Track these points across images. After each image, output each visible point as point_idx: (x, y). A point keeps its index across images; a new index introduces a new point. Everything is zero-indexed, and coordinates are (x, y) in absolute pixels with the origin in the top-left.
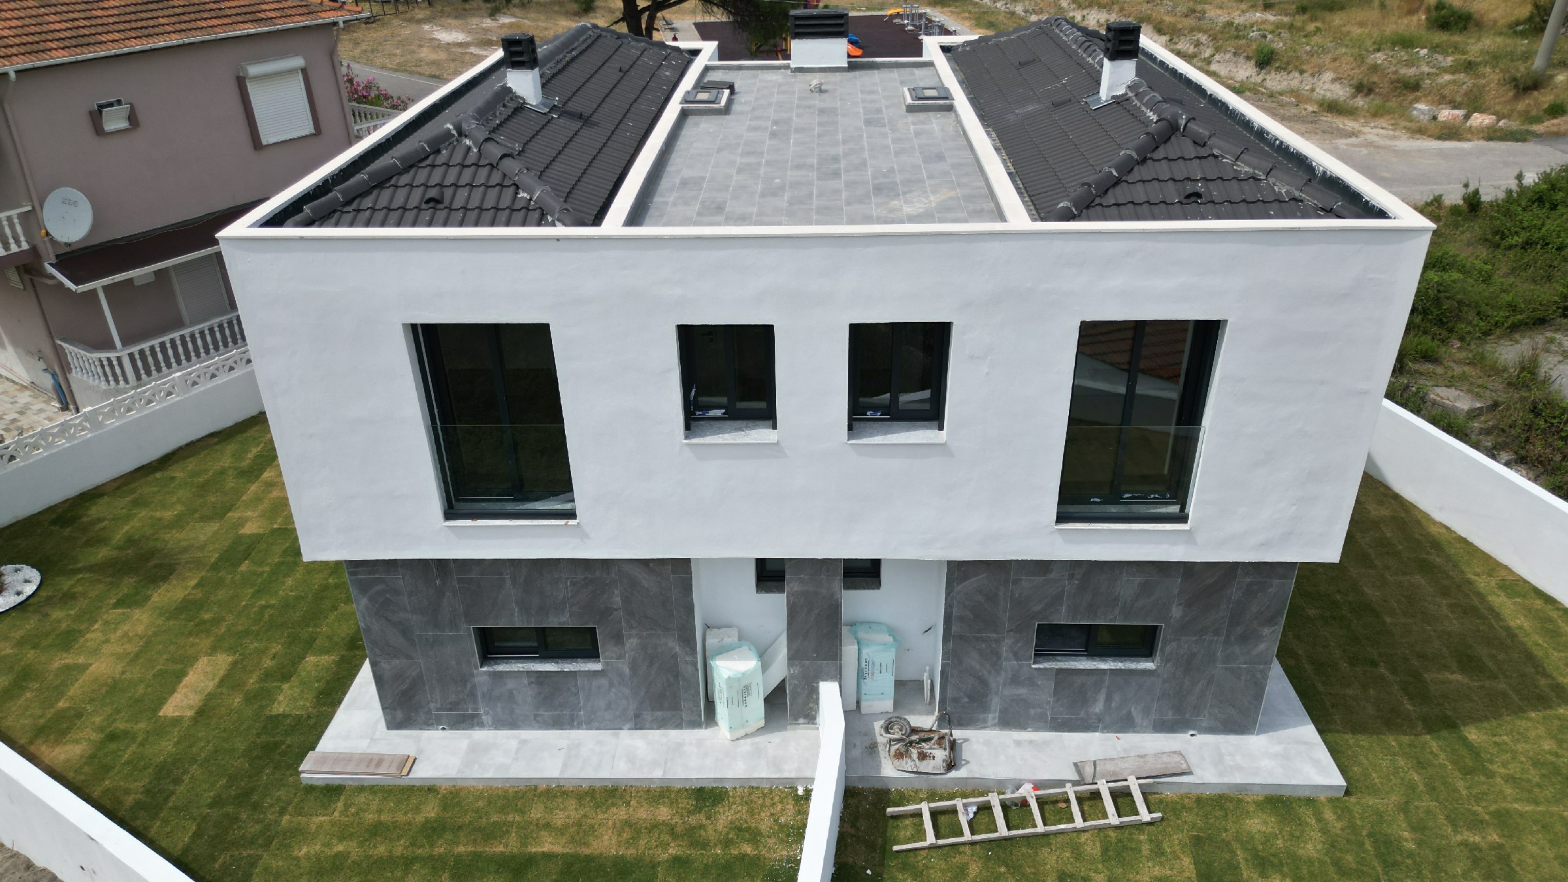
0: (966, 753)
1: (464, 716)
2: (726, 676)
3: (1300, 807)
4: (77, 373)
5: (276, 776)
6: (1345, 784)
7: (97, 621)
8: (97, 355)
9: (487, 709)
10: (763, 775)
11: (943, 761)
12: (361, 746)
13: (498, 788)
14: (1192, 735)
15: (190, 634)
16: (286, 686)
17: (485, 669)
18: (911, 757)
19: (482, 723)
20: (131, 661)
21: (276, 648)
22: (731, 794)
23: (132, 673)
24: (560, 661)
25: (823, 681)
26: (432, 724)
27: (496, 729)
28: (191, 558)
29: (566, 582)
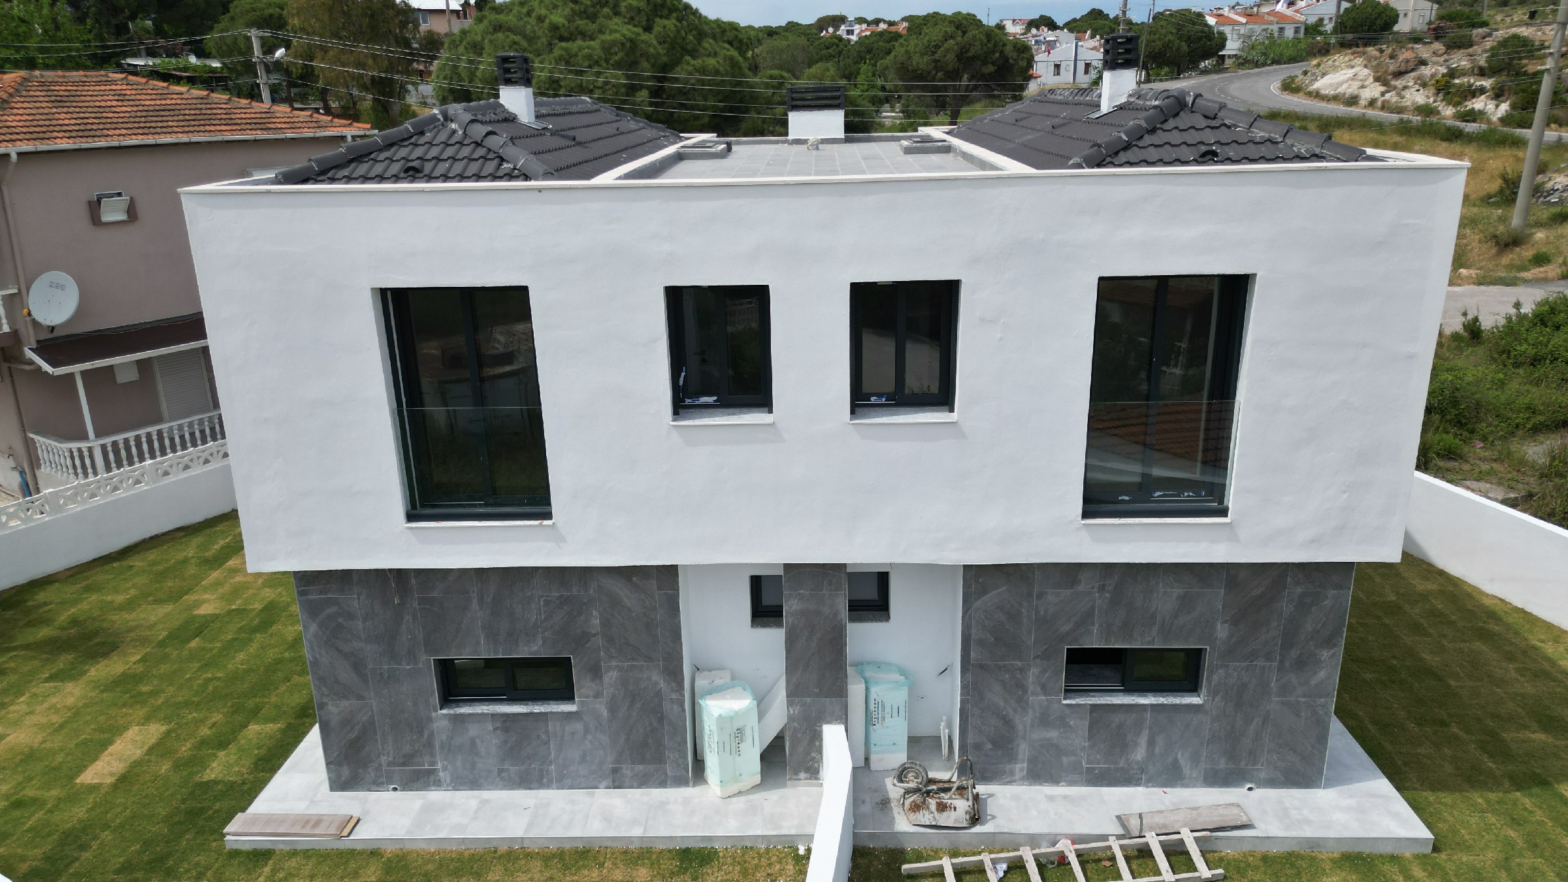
0: (991, 807)
1: (419, 771)
2: (716, 715)
3: (1383, 864)
4: (46, 468)
5: (198, 841)
6: (1432, 837)
7: (24, 694)
8: (66, 446)
9: (445, 763)
10: (759, 833)
11: (966, 813)
12: (300, 807)
13: (452, 851)
14: (1250, 789)
15: (124, 705)
16: (221, 754)
17: (444, 711)
18: (928, 808)
19: (439, 781)
20: (55, 731)
21: (217, 717)
22: (721, 854)
23: (53, 742)
24: (530, 703)
25: (827, 723)
26: (382, 783)
27: (455, 789)
28: (137, 636)
29: (539, 601)
